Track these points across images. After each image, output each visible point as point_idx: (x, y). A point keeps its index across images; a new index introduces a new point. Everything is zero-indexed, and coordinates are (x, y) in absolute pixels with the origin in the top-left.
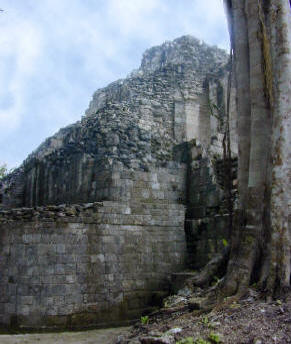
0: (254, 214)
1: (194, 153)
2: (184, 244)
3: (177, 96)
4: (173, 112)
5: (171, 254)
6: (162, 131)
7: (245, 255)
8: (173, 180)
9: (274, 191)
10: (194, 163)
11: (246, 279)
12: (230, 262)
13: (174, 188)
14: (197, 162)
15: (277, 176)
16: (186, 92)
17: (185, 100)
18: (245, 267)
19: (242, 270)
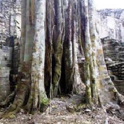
0: (25, 74)
1: (16, 42)
2: (9, 86)
3: (12, 12)
4: (10, 20)
5: (3, 92)
6: (4, 30)
7: (21, 93)
8: (5, 55)
9: (32, 64)
10: (15, 47)
11: (20, 104)
12: (16, 96)
13: (6, 59)
14: (17, 46)
15: (34, 57)
16: (17, 10)
17: (16, 14)
18: (20, 99)
19: (19, 100)
